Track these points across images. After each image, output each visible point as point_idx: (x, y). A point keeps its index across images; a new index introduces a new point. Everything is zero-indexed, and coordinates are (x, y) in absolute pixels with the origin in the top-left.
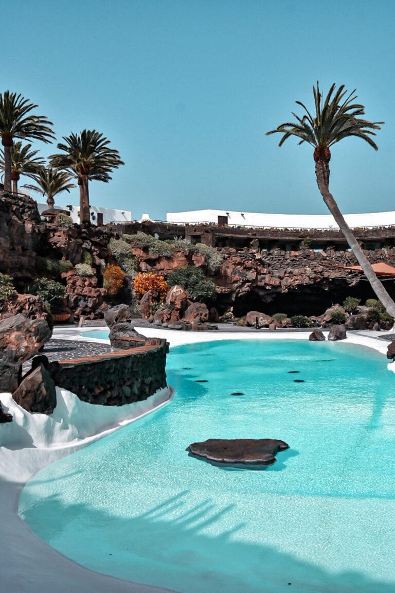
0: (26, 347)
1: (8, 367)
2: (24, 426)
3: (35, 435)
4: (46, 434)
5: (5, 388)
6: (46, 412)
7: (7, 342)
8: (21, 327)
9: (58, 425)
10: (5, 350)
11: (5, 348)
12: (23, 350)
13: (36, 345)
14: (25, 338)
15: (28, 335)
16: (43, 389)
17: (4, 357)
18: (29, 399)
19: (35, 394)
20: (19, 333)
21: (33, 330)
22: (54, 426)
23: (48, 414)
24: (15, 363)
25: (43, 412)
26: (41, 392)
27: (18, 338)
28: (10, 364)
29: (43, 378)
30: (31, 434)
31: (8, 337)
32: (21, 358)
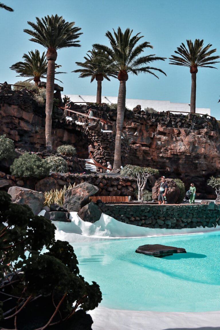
0: (83, 195)
1: (77, 202)
2: (78, 225)
3: (84, 230)
4: (90, 231)
5: (75, 210)
6: (92, 222)
7: (76, 192)
8: (82, 186)
9: (98, 228)
10: (75, 195)
11: (76, 194)
12: (82, 195)
13: (87, 194)
14: (83, 191)
15: (84, 190)
16: (89, 212)
17: (75, 198)
18: (83, 215)
19: (85, 214)
20: (81, 189)
21: (85, 188)
22: (96, 228)
23: (92, 223)
24: (79, 201)
25: (90, 221)
26: (88, 213)
27: (80, 191)
28: (77, 201)
29: (88, 208)
30: (82, 229)
31: (77, 190)
32: (81, 199)
